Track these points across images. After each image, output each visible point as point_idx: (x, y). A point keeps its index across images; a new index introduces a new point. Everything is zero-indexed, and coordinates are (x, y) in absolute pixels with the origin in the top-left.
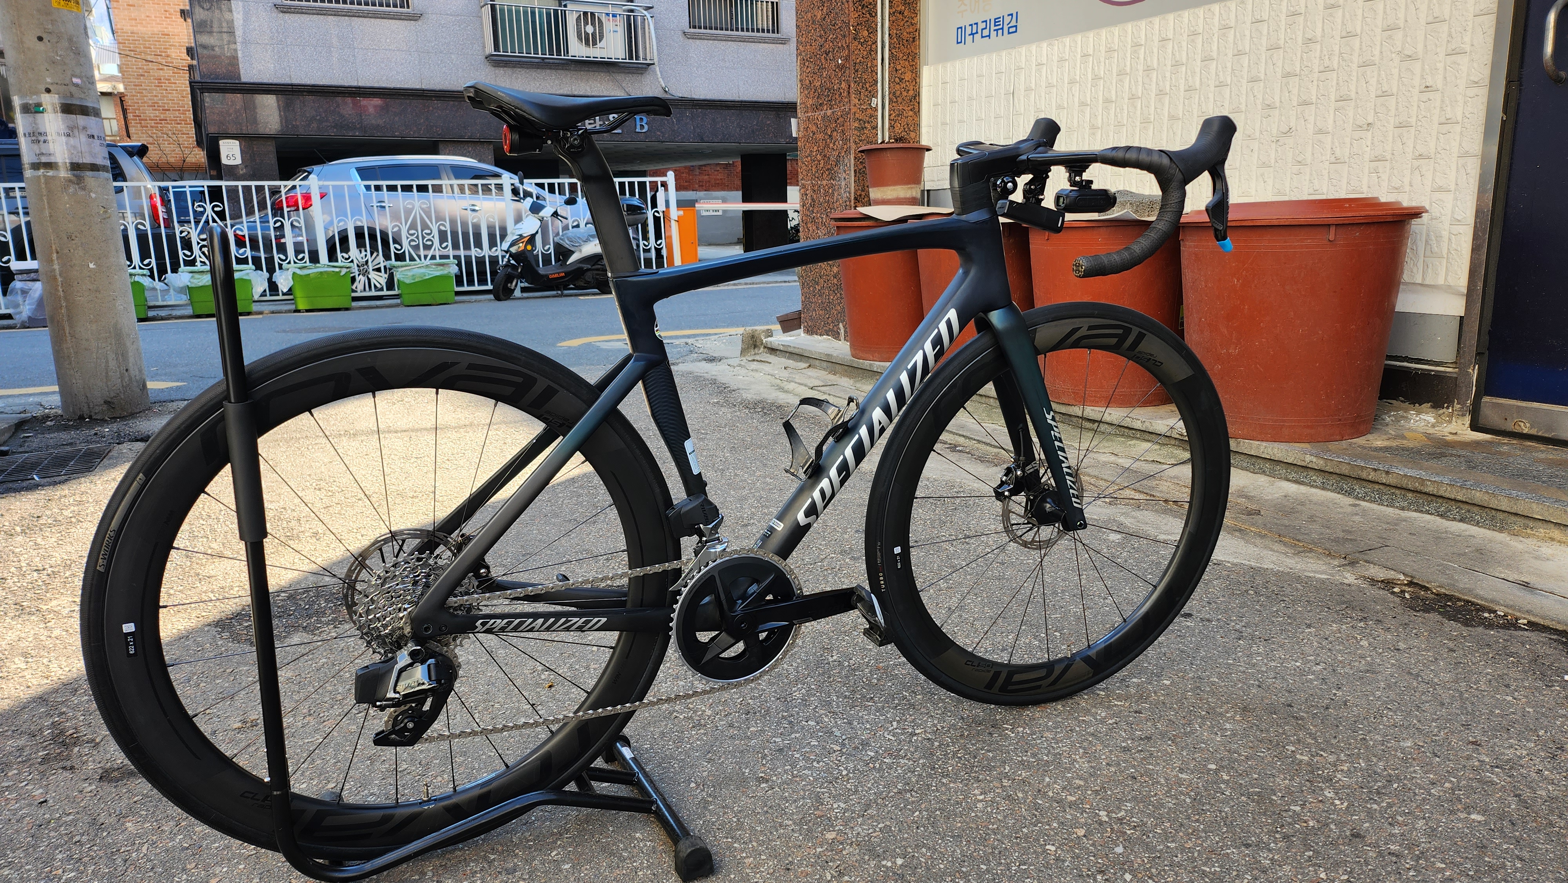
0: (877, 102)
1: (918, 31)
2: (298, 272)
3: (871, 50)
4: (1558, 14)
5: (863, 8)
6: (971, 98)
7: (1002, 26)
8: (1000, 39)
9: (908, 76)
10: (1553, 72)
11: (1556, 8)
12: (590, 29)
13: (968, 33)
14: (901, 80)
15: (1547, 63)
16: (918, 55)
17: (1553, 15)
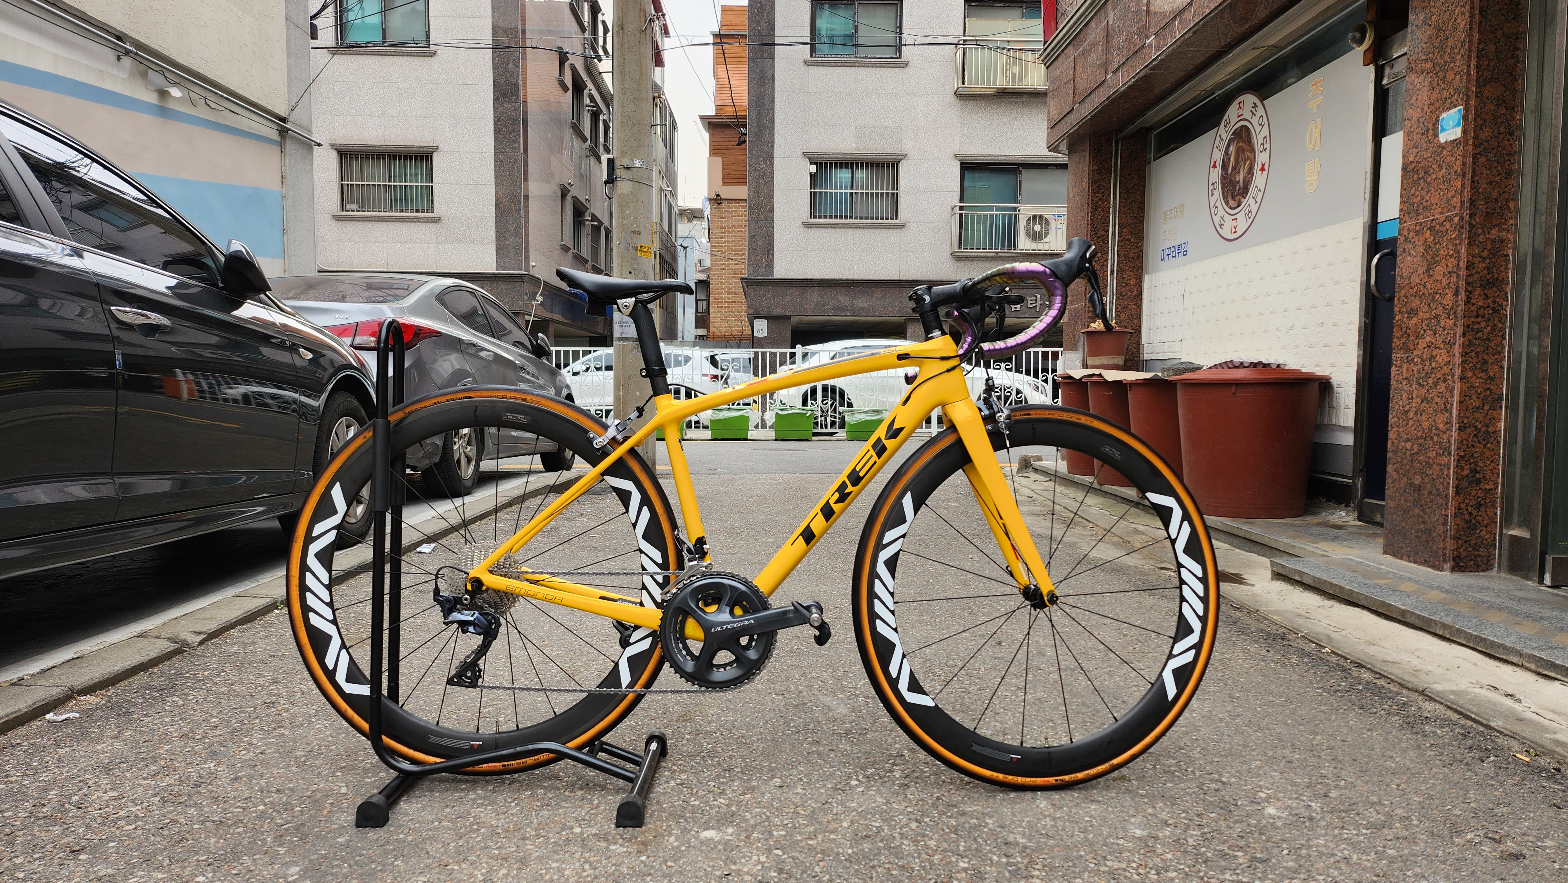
0: (1106, 300)
1: (1142, 251)
2: (780, 412)
4: (1379, 260)
5: (1098, 238)
6: (1166, 298)
7: (1181, 250)
8: (1180, 259)
9: (1133, 282)
10: (1376, 294)
11: (1378, 256)
12: (1037, 228)
13: (1166, 254)
14: (1127, 284)
15: (1374, 289)
16: (1141, 267)
17: (1375, 260)
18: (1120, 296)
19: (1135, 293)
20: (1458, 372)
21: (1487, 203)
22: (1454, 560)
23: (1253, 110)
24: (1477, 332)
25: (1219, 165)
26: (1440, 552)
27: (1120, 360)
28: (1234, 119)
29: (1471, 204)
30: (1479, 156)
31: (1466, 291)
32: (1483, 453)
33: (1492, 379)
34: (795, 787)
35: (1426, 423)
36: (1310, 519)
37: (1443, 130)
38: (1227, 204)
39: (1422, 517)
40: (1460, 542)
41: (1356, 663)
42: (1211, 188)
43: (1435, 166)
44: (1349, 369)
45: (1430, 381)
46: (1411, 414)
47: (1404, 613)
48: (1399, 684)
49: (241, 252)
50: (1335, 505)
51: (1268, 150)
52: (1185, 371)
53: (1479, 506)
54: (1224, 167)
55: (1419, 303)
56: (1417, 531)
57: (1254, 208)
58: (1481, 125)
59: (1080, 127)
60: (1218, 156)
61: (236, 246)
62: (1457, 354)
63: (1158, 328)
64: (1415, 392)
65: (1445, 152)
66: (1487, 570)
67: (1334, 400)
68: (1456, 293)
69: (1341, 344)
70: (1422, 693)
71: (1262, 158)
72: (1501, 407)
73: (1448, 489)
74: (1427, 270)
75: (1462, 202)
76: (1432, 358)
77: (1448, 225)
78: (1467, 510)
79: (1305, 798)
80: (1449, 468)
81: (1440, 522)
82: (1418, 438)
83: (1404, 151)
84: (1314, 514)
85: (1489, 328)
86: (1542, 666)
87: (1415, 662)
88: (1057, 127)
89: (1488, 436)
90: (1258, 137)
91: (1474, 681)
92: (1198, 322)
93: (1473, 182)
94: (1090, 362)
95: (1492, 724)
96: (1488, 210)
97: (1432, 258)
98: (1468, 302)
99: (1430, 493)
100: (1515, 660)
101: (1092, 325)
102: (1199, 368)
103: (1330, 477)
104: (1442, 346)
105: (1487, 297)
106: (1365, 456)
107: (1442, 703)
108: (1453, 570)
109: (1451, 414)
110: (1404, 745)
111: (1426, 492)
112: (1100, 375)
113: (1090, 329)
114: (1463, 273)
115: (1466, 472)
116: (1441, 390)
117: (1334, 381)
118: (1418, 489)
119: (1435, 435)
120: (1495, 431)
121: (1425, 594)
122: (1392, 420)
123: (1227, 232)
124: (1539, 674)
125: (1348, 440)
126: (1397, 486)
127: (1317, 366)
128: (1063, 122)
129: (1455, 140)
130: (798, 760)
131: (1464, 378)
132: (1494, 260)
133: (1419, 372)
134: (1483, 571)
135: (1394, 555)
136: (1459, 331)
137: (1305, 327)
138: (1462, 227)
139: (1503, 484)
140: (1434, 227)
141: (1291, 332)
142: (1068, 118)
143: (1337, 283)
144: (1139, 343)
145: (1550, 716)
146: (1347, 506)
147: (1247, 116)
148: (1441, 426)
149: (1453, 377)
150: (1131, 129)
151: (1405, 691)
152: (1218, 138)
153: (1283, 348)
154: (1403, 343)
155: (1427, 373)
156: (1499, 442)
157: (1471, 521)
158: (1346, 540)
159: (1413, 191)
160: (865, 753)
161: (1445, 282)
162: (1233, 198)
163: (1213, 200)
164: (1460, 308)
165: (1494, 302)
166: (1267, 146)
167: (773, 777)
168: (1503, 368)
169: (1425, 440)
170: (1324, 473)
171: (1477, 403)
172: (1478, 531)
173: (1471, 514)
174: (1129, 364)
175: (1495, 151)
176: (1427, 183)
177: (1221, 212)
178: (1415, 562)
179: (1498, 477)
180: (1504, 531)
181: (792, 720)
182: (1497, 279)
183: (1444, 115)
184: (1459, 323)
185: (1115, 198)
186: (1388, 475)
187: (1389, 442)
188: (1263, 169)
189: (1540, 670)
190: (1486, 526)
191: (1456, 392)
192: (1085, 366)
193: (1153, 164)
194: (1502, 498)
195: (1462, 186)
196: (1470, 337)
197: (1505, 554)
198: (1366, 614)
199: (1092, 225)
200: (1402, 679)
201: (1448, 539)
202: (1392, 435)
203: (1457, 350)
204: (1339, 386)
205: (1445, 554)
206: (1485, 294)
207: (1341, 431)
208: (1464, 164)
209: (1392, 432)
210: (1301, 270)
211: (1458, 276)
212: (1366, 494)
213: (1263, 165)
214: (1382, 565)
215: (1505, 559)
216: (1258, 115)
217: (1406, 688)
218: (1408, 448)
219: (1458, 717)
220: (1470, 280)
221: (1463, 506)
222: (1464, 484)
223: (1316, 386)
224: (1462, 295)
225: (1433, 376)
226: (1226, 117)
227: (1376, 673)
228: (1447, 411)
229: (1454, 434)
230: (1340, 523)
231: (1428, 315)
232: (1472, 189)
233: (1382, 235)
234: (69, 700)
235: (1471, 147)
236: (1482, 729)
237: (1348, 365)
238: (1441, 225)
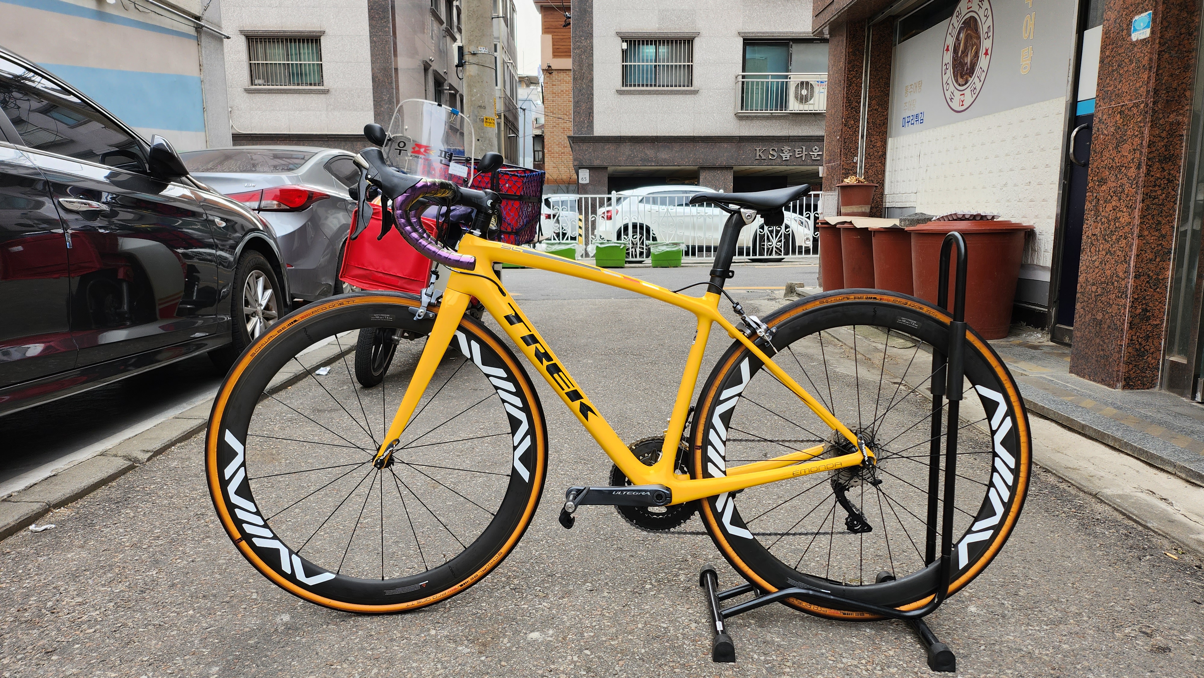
0: (857, 159)
1: (887, 119)
2: (600, 245)
3: (855, 131)
4: (1077, 132)
5: (852, 109)
6: (905, 158)
7: (918, 119)
8: (917, 126)
9: (879, 144)
10: (1074, 161)
11: (1076, 130)
12: (804, 92)
13: (907, 122)
14: (874, 146)
15: (1072, 157)
16: (886, 132)
17: (1074, 133)
18: (868, 156)
19: (880, 153)
20: (1136, 231)
21: (1168, 92)
22: (1125, 380)
23: (980, 4)
24: (1154, 199)
25: (951, 48)
26: (1115, 374)
27: (867, 209)
28: (964, 11)
29: (1155, 93)
30: (1163, 53)
31: (1147, 165)
32: (1153, 296)
33: (1164, 236)
34: (603, 591)
35: (1109, 271)
36: (1013, 340)
37: (1135, 30)
38: (957, 81)
39: (1101, 346)
40: (1131, 366)
41: (1044, 468)
42: (944, 67)
43: (1126, 61)
44: (1049, 220)
45: (1114, 237)
46: (1097, 264)
47: (1084, 427)
48: (1077, 487)
49: (162, 144)
50: (1033, 329)
51: (991, 38)
52: (918, 221)
53: (1147, 338)
54: (955, 51)
55: (1108, 173)
56: (1097, 356)
57: (978, 85)
58: (1167, 27)
59: (839, 16)
60: (951, 41)
61: (158, 140)
62: (1137, 217)
63: (897, 182)
64: (1102, 246)
65: (1136, 49)
66: (1151, 387)
67: (1036, 244)
68: (1139, 167)
69: (1044, 200)
70: (1095, 496)
71: (986, 44)
72: (1170, 259)
73: (1123, 324)
74: (1116, 148)
75: (1148, 92)
76: (1116, 219)
77: (1135, 110)
78: (1138, 341)
79: (999, 597)
80: (1125, 308)
81: (1116, 350)
82: (1102, 283)
83: (1102, 46)
84: (1017, 335)
85: (1164, 195)
86: (1191, 476)
87: (1091, 469)
88: (821, 15)
89: (1158, 283)
90: (984, 27)
91: (1136, 486)
92: (930, 178)
93: (1157, 75)
94: (843, 210)
95: (1149, 525)
96: (1169, 98)
97: (1121, 137)
98: (1148, 174)
99: (1109, 327)
100: (1170, 469)
101: (845, 180)
102: (929, 219)
103: (1030, 306)
104: (1125, 210)
105: (1163, 170)
106: (1059, 291)
107: (1110, 505)
108: (1124, 388)
109: (1129, 265)
110: (1079, 546)
111: (1106, 326)
112: (851, 223)
113: (843, 184)
114: (1145, 150)
115: (1139, 311)
116: (1122, 246)
117: (1037, 230)
118: (1100, 323)
119: (1116, 281)
120: (1164, 278)
121: (1101, 410)
122: (1082, 267)
123: (955, 105)
124: (1188, 481)
125: (1046, 277)
126: (1083, 320)
127: (1024, 217)
128: (825, 11)
129: (1145, 39)
130: (605, 565)
131: (1141, 236)
132: (1171, 139)
133: (1105, 230)
134: (1148, 388)
135: (1078, 374)
136: (1139, 198)
137: (1015, 185)
138: (1146, 112)
139: (1168, 320)
140: (1123, 112)
141: (1004, 189)
142: (829, 9)
143: (1043, 150)
144: (882, 194)
145: (1195, 518)
146: (1043, 329)
147: (975, 8)
148: (1121, 274)
149: (1132, 235)
150: (880, 17)
151: (1081, 494)
152: (951, 26)
153: (998, 201)
154: (1094, 206)
155: (1112, 231)
156: (1166, 287)
157: (1140, 349)
158: (1040, 359)
159: (1108, 81)
160: (658, 558)
161: (1130, 157)
162: (962, 77)
163: (945, 78)
164: (1141, 179)
165: (1169, 174)
166: (990, 34)
167: (586, 582)
168: (1174, 228)
169: (1107, 284)
170: (1026, 303)
171: (1151, 256)
172: (1145, 358)
173: (1140, 344)
174: (874, 210)
175: (1176, 49)
176: (1120, 74)
177: (952, 88)
178: (1094, 381)
179: (1164, 315)
180: (1167, 357)
181: (602, 528)
182: (1173, 155)
183: (1137, 18)
184: (1139, 192)
185: (866, 75)
186: (1076, 311)
187: (1079, 285)
188: (986, 54)
189: (1189, 479)
190: (1152, 354)
191: (1134, 247)
192: (839, 214)
193: (899, 46)
194: (1166, 331)
195: (1148, 78)
196: (1148, 203)
197: (1166, 375)
198: (1053, 425)
199: (847, 98)
200: (1079, 484)
201: (1121, 364)
202: (1081, 279)
203: (1137, 213)
204: (1041, 234)
205: (1118, 375)
206: (1163, 168)
207: (1041, 270)
208: (1151, 60)
209: (1081, 277)
210: (1014, 138)
211: (1141, 153)
212: (1059, 320)
213: (987, 50)
214: (1068, 382)
215: (1165, 380)
216: (984, 8)
217: (1082, 491)
218: (1094, 290)
219: (1123, 517)
220: (1150, 156)
221: (1134, 338)
222: (1137, 320)
223: (1022, 234)
224: (1144, 168)
225: (1117, 233)
226: (958, 9)
227: (1060, 477)
228: (1126, 262)
229: (1131, 281)
230: (1036, 343)
231: (1115, 184)
232: (1156, 81)
233: (1080, 112)
234: (47, 513)
235: (1157, 46)
236: (1140, 528)
237: (1049, 217)
238: (1130, 110)
